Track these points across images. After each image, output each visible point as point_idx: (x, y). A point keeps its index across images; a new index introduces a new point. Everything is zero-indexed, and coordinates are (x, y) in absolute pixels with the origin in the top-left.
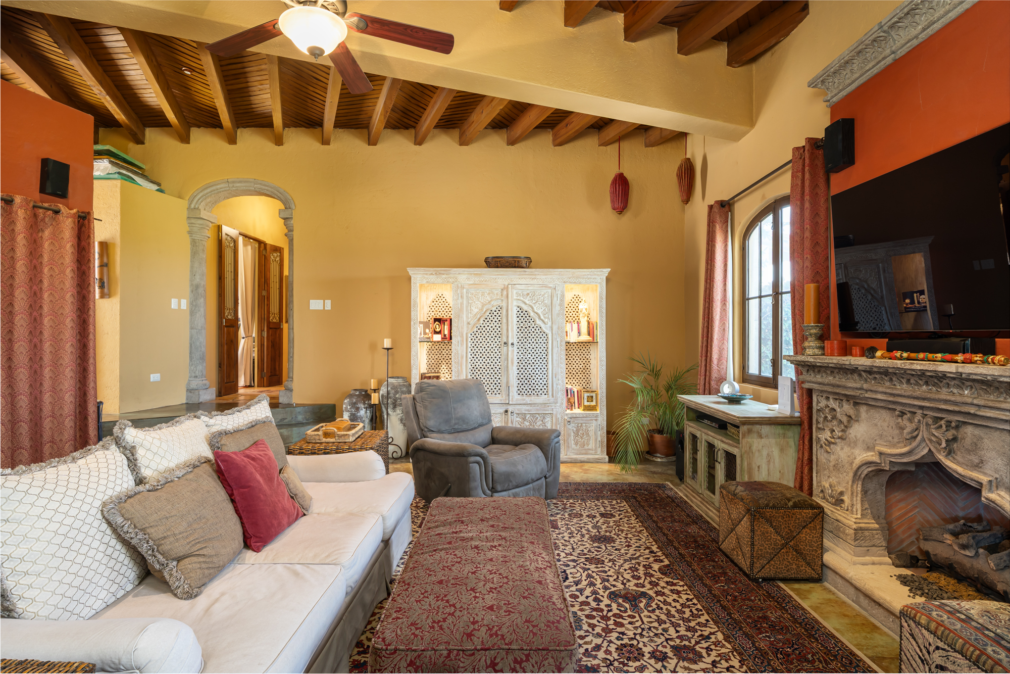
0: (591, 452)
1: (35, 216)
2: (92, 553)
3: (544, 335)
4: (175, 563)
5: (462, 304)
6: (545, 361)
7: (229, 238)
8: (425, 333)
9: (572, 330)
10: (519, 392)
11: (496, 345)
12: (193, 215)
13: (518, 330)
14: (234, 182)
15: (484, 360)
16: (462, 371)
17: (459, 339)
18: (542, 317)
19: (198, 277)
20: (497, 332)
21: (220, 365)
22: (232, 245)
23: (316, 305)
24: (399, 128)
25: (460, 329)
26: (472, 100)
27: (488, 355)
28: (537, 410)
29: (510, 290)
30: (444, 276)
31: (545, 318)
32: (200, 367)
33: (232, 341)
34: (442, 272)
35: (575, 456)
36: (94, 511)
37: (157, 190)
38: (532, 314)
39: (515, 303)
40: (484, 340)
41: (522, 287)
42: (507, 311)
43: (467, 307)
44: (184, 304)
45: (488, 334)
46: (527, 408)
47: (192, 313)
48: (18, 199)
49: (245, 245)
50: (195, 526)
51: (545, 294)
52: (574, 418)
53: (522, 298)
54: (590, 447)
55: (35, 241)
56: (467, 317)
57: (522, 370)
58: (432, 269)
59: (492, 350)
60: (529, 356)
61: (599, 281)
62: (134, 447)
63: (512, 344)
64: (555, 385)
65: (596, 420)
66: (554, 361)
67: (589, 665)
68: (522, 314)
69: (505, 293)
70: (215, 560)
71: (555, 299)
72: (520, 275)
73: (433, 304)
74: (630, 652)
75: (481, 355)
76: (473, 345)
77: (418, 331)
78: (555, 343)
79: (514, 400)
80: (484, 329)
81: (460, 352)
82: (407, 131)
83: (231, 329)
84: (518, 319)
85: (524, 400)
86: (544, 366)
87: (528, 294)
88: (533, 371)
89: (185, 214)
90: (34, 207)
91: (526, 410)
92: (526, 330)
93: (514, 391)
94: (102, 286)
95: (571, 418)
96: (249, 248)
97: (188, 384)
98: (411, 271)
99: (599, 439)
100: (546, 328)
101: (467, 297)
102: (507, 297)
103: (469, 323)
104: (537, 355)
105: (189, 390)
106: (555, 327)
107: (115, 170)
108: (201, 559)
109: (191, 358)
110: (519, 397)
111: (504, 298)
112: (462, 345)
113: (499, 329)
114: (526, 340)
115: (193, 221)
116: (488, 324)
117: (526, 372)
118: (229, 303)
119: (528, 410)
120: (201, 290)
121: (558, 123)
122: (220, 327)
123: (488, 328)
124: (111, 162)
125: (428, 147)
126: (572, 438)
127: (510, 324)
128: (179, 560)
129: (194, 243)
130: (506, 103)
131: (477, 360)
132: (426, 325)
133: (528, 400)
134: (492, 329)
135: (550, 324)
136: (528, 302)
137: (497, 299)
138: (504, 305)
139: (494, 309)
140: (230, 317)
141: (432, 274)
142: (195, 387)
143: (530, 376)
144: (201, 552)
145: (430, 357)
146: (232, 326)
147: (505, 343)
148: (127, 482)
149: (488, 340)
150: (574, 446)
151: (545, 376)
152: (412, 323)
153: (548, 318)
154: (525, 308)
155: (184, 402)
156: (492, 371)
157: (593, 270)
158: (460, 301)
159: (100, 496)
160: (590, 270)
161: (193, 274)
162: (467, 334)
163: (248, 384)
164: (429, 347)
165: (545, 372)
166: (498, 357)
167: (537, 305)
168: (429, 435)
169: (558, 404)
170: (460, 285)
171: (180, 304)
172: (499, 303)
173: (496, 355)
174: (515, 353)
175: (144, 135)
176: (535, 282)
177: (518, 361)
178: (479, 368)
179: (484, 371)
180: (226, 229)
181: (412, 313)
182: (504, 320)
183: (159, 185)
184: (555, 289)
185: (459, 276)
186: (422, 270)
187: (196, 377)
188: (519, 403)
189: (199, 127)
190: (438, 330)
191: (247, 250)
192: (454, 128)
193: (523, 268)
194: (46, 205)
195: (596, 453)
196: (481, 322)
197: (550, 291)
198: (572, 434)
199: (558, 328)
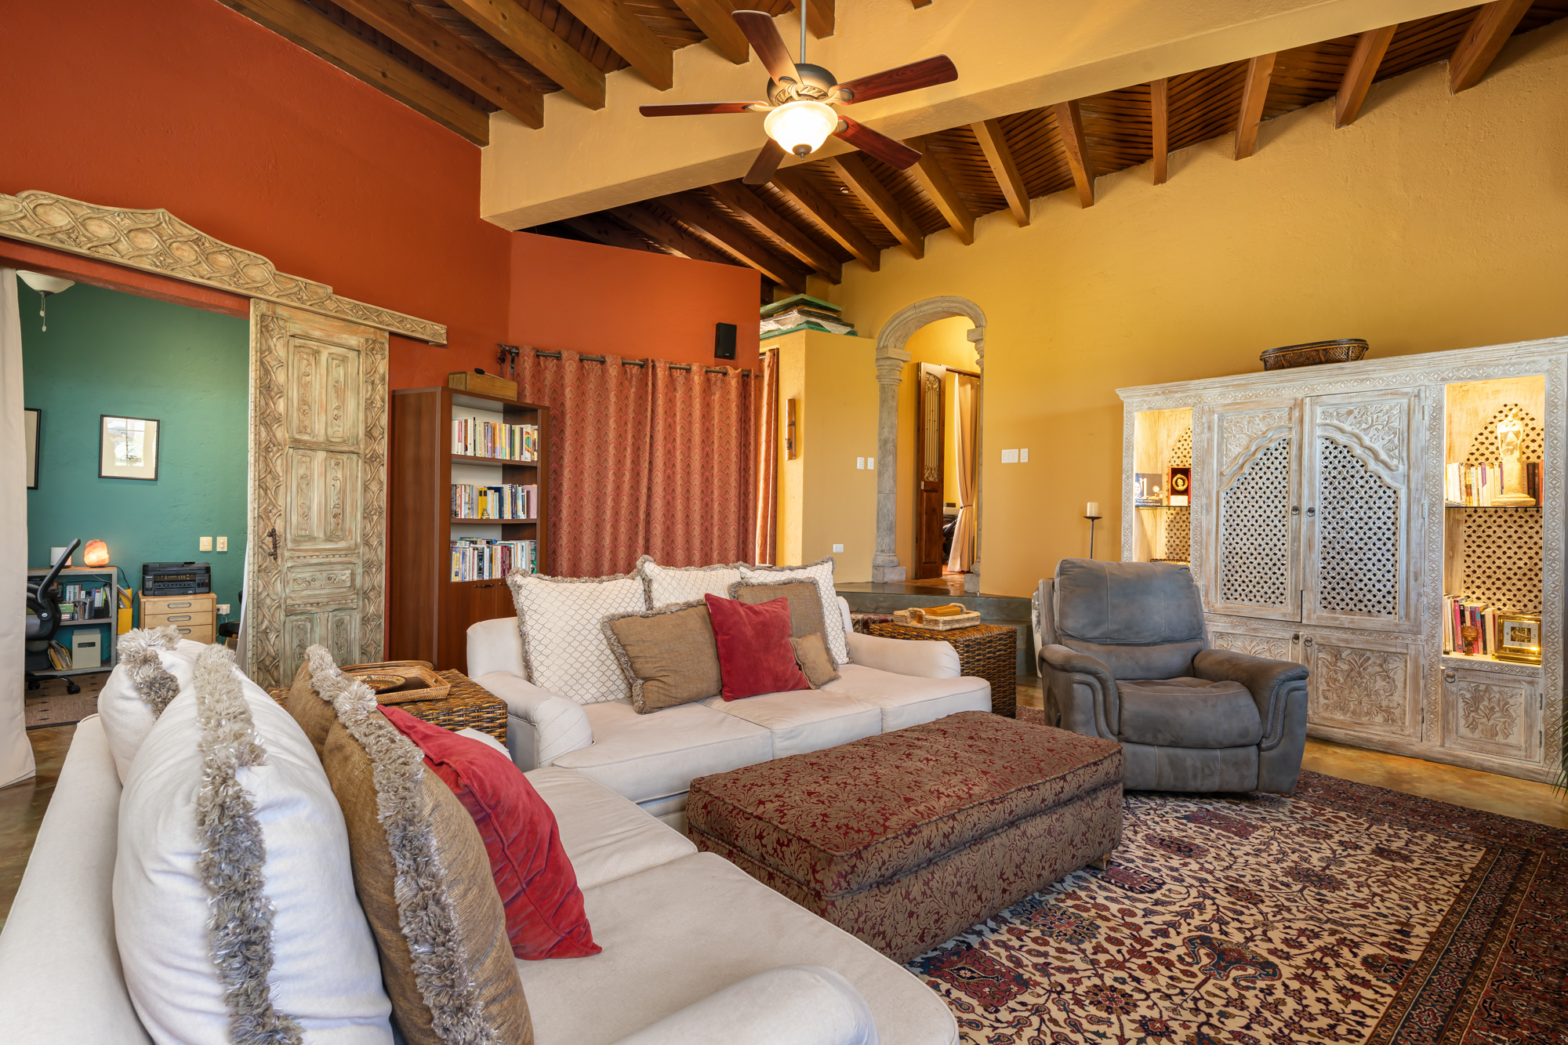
0: (1515, 752)
1: (708, 380)
2: (587, 654)
3: (1390, 492)
4: (641, 682)
5: (1210, 440)
6: (1389, 545)
7: (932, 378)
8: (1151, 493)
9: (1484, 483)
10: (1325, 603)
11: (1276, 512)
12: (882, 358)
13: (1327, 484)
14: (921, 306)
15: (1252, 540)
16: (1208, 558)
17: (1204, 501)
18: (1383, 456)
19: (886, 430)
20: (1280, 487)
21: (918, 540)
22: (936, 386)
23: (1009, 456)
24: (1129, 166)
25: (1206, 485)
26: (1228, 77)
27: (1260, 530)
28: (1368, 642)
29: (1307, 408)
30: (1178, 395)
31: (1392, 457)
32: (887, 540)
33: (934, 510)
34: (1174, 389)
35: (1465, 754)
36: (594, 621)
37: (849, 333)
38: (1358, 451)
39: (1319, 432)
40: (1253, 502)
41: (1337, 400)
42: (1300, 448)
43: (1219, 445)
44: (871, 463)
45: (1260, 493)
46: (1345, 636)
47: (880, 474)
48: (695, 368)
49: (962, 384)
50: (666, 656)
51: (1392, 408)
52: (1470, 670)
53: (1335, 422)
54: (1512, 740)
55: (708, 405)
56: (1220, 464)
57: (1334, 563)
58: (1156, 386)
59: (1268, 521)
60: (1352, 534)
61: (1547, 366)
62: (650, 580)
63: (1311, 511)
64: (1413, 596)
65: (1531, 683)
66: (1413, 546)
67: (1025, 977)
68: (1335, 453)
69: (1296, 414)
70: (673, 690)
71: (1418, 416)
72: (1330, 376)
73: (1179, 445)
74: (1112, 1000)
75: (1245, 530)
76: (1231, 512)
77: (1136, 490)
78: (1415, 509)
79: (1314, 616)
80: (1253, 483)
81: (1204, 525)
82: (1142, 166)
83: (934, 494)
84: (1326, 462)
85: (1337, 619)
86: (1388, 555)
87: (1350, 413)
88: (1361, 565)
89: (874, 355)
90: (707, 372)
91: (1339, 640)
92: (1344, 483)
93: (1312, 601)
94: (790, 446)
95: (1456, 669)
96: (969, 387)
97: (875, 559)
98: (1122, 394)
99: (1540, 726)
100: (1393, 478)
101: (1220, 427)
102: (1301, 420)
103: (1222, 474)
104: (1370, 534)
105: (876, 567)
106: (1415, 476)
107: (805, 318)
108: (661, 685)
109: (878, 528)
110: (1325, 614)
111: (1294, 424)
112: (1208, 512)
113: (1284, 483)
114: (1343, 503)
115: (882, 362)
116: (1261, 474)
117: (1343, 564)
118: (931, 460)
119: (1346, 641)
120: (890, 446)
121: (1458, 42)
122: (919, 493)
123: (1260, 482)
124: (801, 312)
125: (1178, 182)
126: (1461, 713)
127: (1305, 471)
128: (646, 679)
129: (883, 389)
130: (1273, 61)
131: (1238, 539)
132: (1154, 480)
133: (1345, 619)
134: (1268, 483)
135: (1402, 468)
136: (1348, 428)
137: (1281, 427)
138: (1294, 436)
139: (1272, 446)
140: (931, 479)
141: (1156, 394)
142: (881, 563)
143: (1351, 574)
144: (663, 679)
145: (1172, 534)
146: (934, 490)
147: (1295, 509)
148: (640, 607)
149: (1261, 503)
150: (1463, 731)
151: (1389, 576)
152: (1124, 476)
153: (1400, 458)
154: (1342, 439)
155: (870, 580)
156: (1267, 560)
157: (1524, 343)
158: (1206, 436)
159: (602, 611)
160: (1515, 345)
161: (882, 428)
162: (1218, 492)
163: (966, 569)
164: (1171, 517)
165: (1389, 566)
166: (1279, 535)
167: (1372, 432)
168: (1063, 642)
169: (1423, 637)
170: (1206, 408)
171: (867, 463)
172: (1285, 435)
173: (1275, 531)
174: (1318, 528)
175: (840, 273)
176: (1368, 385)
177: (1325, 542)
178: (1240, 552)
179: (1252, 559)
180: (926, 367)
181: (1125, 461)
182: (1294, 466)
183: (852, 326)
184: (1418, 396)
185: (1206, 391)
186: (1139, 390)
187: (883, 551)
188: (1323, 623)
189: (888, 247)
190: (1181, 488)
191: (965, 391)
192: (1224, 133)
193: (1339, 361)
194: (717, 369)
195: (1529, 757)
196: (1247, 470)
197: (1405, 401)
198: (1461, 704)
199: (1426, 477)
